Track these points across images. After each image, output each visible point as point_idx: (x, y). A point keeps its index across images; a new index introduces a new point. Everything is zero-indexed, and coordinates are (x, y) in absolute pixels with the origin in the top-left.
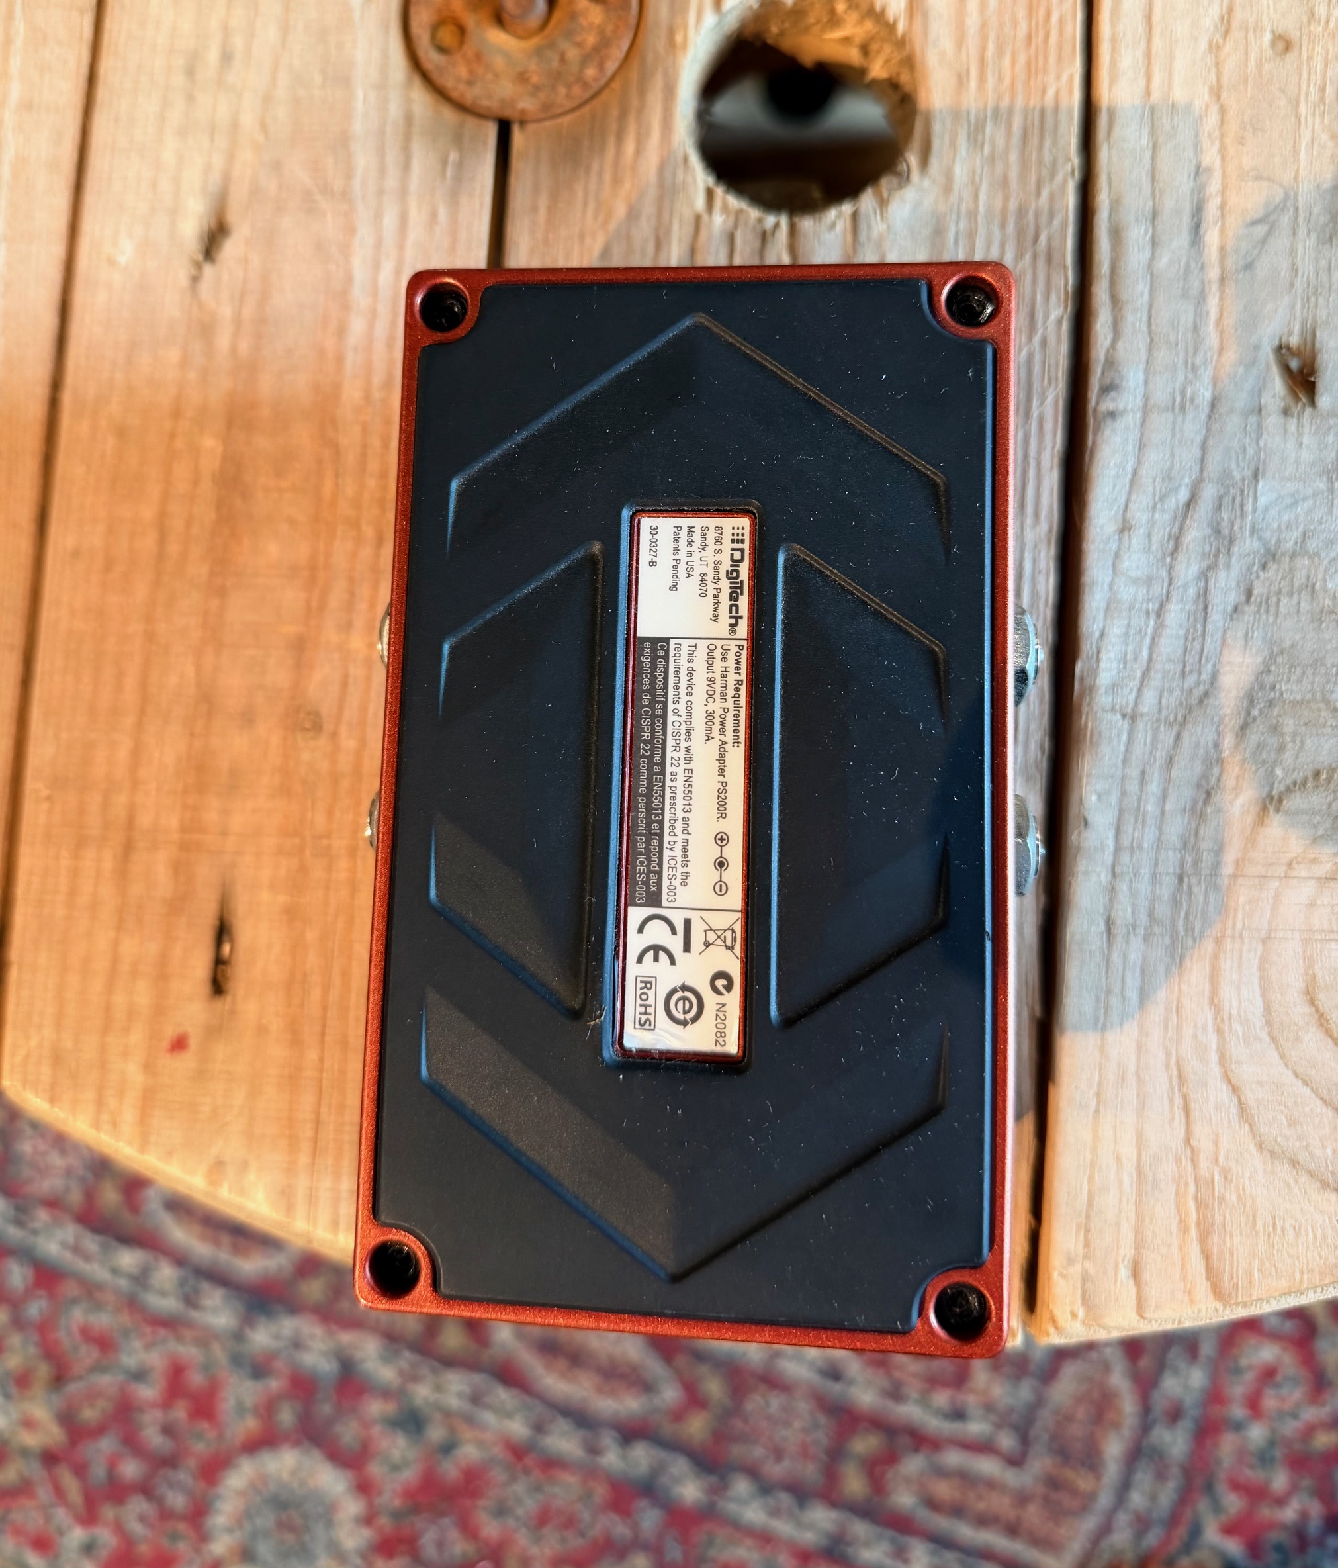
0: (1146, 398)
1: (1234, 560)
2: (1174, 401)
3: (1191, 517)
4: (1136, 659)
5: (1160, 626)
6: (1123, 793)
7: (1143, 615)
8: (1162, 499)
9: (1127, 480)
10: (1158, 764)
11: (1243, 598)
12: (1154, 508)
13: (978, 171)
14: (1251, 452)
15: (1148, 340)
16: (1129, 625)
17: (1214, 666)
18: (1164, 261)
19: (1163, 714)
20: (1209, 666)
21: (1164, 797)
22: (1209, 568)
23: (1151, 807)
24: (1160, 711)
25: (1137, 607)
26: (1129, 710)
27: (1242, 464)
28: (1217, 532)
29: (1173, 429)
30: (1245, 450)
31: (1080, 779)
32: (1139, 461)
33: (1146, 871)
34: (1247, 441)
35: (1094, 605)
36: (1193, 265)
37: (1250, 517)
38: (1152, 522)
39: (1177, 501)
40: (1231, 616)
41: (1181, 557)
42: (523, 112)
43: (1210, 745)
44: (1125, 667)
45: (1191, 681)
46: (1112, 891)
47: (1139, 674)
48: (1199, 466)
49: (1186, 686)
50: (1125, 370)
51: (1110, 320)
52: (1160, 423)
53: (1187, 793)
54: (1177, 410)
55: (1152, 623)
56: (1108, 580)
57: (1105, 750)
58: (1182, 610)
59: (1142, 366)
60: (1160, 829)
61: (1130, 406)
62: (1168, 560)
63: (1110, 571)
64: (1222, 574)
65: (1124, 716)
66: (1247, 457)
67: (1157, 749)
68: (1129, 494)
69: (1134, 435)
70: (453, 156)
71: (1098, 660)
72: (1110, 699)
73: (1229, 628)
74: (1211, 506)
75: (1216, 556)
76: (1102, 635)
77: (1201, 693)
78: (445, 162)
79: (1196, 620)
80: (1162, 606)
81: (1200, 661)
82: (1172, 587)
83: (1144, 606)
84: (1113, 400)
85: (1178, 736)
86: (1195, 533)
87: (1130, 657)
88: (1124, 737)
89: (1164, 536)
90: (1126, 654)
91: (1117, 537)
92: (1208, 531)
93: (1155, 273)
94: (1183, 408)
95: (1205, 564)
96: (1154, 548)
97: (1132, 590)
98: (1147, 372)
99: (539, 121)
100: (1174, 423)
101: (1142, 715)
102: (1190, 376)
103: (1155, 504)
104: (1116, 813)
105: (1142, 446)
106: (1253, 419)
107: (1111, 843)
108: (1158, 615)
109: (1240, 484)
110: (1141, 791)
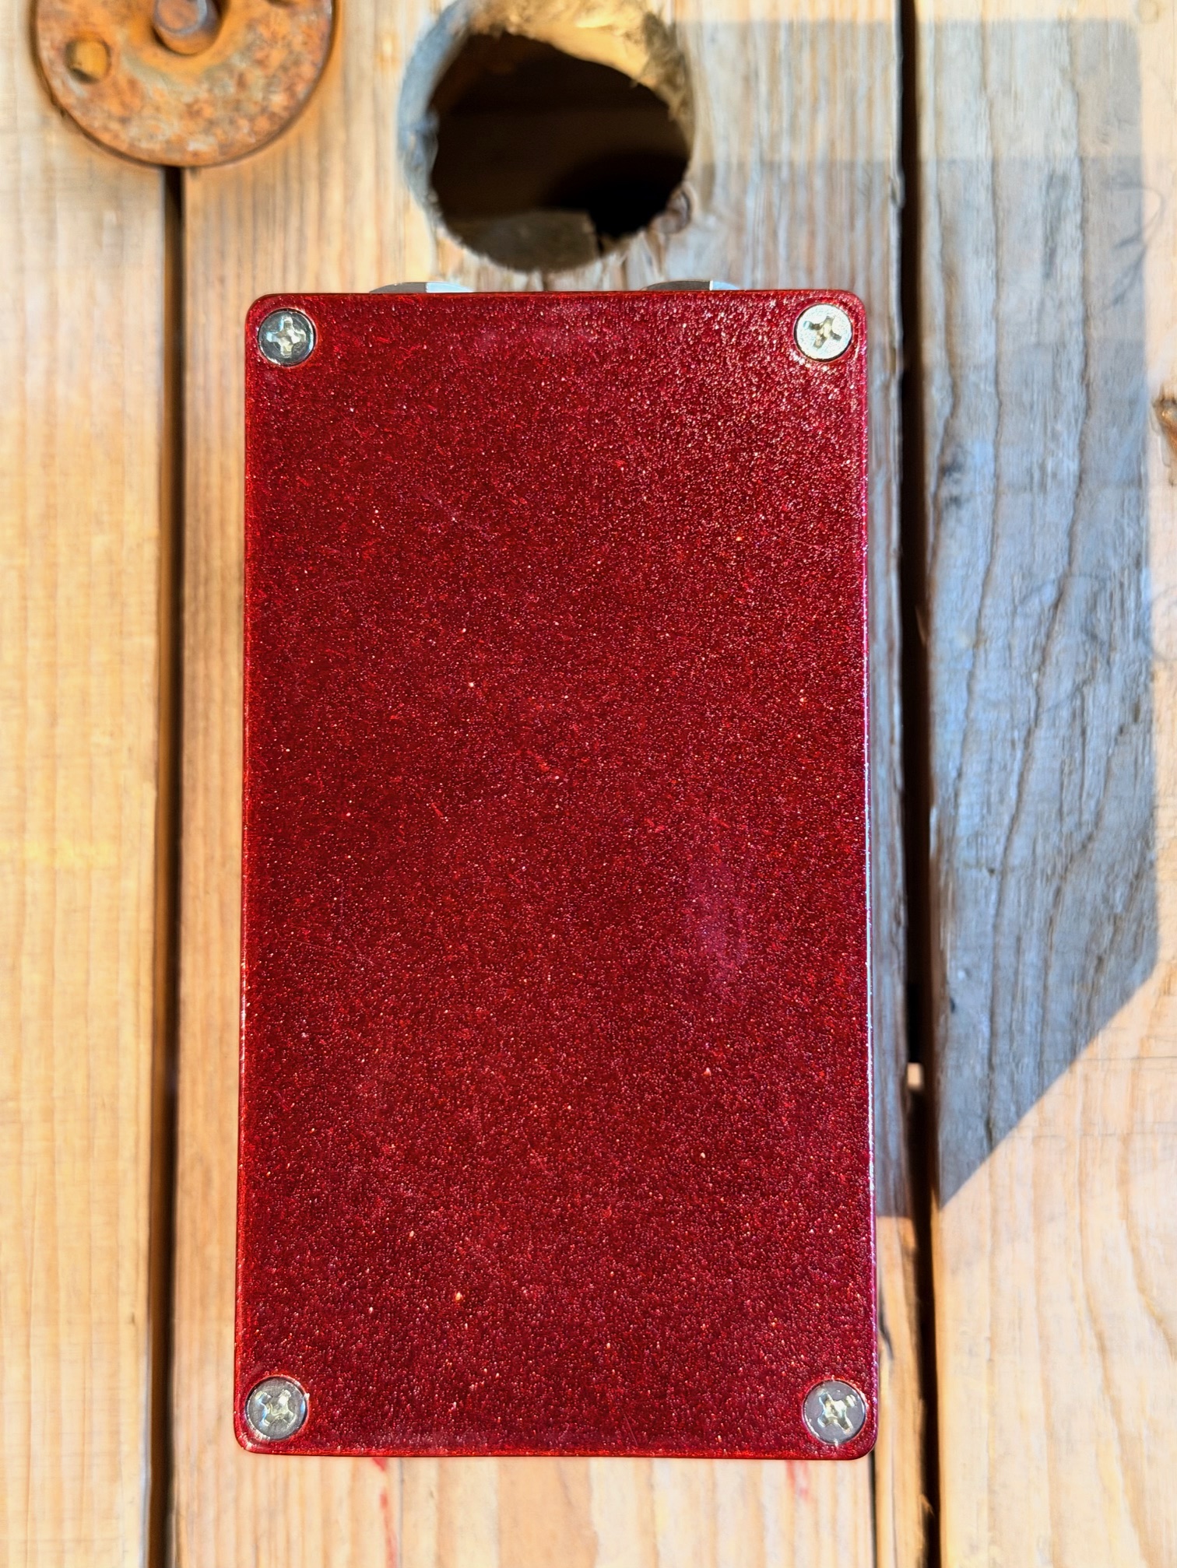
0: (997, 476)
1: (1115, 670)
2: (1032, 478)
3: (1060, 622)
4: (1002, 801)
5: (1027, 760)
6: (996, 967)
7: (1008, 745)
8: (1024, 600)
9: (979, 582)
10: (1035, 928)
11: (1130, 718)
12: (1014, 613)
13: (776, 200)
14: (1130, 533)
15: (997, 403)
16: (991, 760)
17: (1098, 802)
18: (1011, 302)
19: (1039, 866)
20: (1092, 803)
21: (1046, 965)
22: (1085, 682)
23: (1030, 982)
24: (1034, 864)
25: (999, 737)
26: (997, 865)
27: (1120, 550)
28: (1093, 637)
29: (1032, 515)
30: (1123, 532)
31: (942, 953)
32: (992, 556)
33: (1028, 1061)
34: (1126, 521)
35: (948, 737)
36: (1049, 304)
37: (1133, 616)
38: (1011, 629)
39: (1041, 602)
40: (1116, 740)
41: (1050, 669)
42: (196, 154)
43: (1099, 899)
44: (989, 811)
45: (1070, 822)
46: (989, 1086)
47: (1006, 820)
48: (1066, 557)
49: (1065, 830)
50: (969, 443)
51: (948, 381)
52: (1014, 506)
53: (1074, 960)
54: (1036, 489)
55: (1019, 754)
56: (962, 707)
57: (970, 914)
58: (1055, 737)
59: (990, 437)
60: (1044, 1008)
61: (978, 489)
62: (1035, 676)
63: (965, 694)
64: (1102, 689)
65: (992, 871)
66: (1126, 540)
67: (1033, 908)
68: (983, 598)
69: (985, 522)
70: (110, 217)
71: (956, 806)
72: (974, 852)
73: (1113, 754)
74: (1083, 606)
75: (1093, 669)
76: (960, 775)
77: (1083, 836)
78: (98, 225)
79: (1072, 749)
80: (1029, 733)
81: (1081, 796)
82: (1041, 710)
83: (1009, 736)
84: (957, 482)
85: (1058, 892)
86: (1066, 643)
87: (994, 798)
88: (993, 897)
89: (1027, 646)
90: (989, 799)
91: (971, 652)
92: (1083, 637)
93: (1000, 317)
94: (1043, 486)
95: (1079, 678)
96: (1016, 663)
97: (992, 715)
98: (997, 445)
99: (216, 164)
100: (1032, 505)
101: (1013, 870)
102: (1052, 446)
103: (1015, 608)
104: (990, 991)
105: (994, 538)
106: (1132, 493)
107: (985, 1028)
108: (1027, 744)
109: (1118, 574)
110: (1018, 962)
